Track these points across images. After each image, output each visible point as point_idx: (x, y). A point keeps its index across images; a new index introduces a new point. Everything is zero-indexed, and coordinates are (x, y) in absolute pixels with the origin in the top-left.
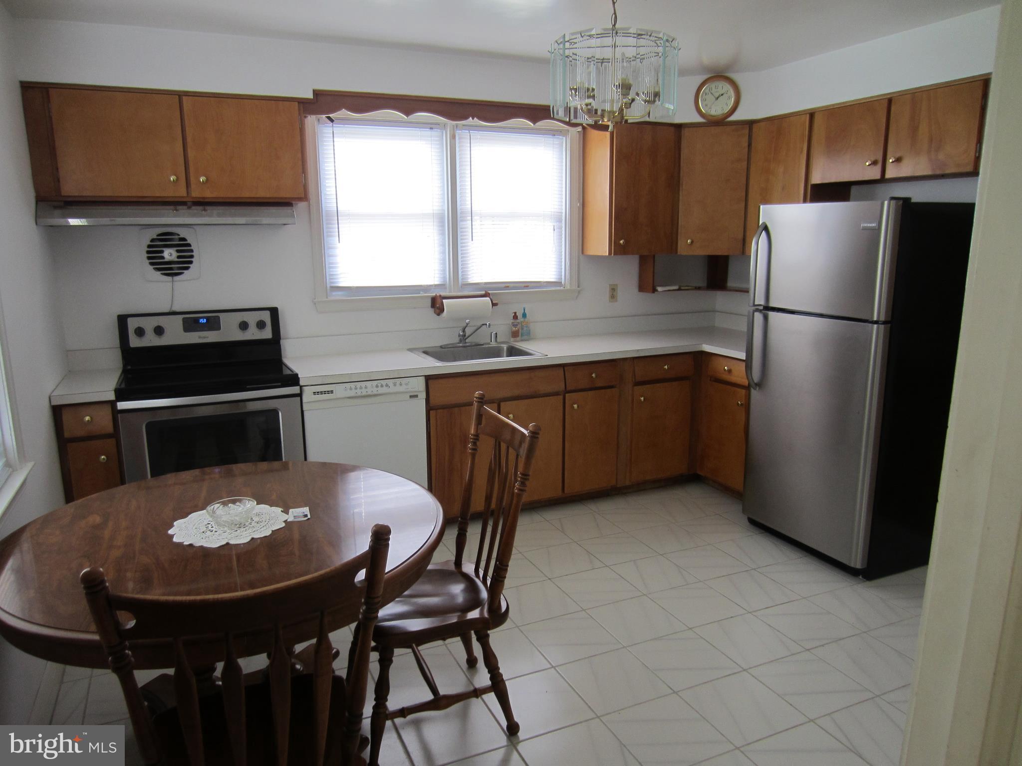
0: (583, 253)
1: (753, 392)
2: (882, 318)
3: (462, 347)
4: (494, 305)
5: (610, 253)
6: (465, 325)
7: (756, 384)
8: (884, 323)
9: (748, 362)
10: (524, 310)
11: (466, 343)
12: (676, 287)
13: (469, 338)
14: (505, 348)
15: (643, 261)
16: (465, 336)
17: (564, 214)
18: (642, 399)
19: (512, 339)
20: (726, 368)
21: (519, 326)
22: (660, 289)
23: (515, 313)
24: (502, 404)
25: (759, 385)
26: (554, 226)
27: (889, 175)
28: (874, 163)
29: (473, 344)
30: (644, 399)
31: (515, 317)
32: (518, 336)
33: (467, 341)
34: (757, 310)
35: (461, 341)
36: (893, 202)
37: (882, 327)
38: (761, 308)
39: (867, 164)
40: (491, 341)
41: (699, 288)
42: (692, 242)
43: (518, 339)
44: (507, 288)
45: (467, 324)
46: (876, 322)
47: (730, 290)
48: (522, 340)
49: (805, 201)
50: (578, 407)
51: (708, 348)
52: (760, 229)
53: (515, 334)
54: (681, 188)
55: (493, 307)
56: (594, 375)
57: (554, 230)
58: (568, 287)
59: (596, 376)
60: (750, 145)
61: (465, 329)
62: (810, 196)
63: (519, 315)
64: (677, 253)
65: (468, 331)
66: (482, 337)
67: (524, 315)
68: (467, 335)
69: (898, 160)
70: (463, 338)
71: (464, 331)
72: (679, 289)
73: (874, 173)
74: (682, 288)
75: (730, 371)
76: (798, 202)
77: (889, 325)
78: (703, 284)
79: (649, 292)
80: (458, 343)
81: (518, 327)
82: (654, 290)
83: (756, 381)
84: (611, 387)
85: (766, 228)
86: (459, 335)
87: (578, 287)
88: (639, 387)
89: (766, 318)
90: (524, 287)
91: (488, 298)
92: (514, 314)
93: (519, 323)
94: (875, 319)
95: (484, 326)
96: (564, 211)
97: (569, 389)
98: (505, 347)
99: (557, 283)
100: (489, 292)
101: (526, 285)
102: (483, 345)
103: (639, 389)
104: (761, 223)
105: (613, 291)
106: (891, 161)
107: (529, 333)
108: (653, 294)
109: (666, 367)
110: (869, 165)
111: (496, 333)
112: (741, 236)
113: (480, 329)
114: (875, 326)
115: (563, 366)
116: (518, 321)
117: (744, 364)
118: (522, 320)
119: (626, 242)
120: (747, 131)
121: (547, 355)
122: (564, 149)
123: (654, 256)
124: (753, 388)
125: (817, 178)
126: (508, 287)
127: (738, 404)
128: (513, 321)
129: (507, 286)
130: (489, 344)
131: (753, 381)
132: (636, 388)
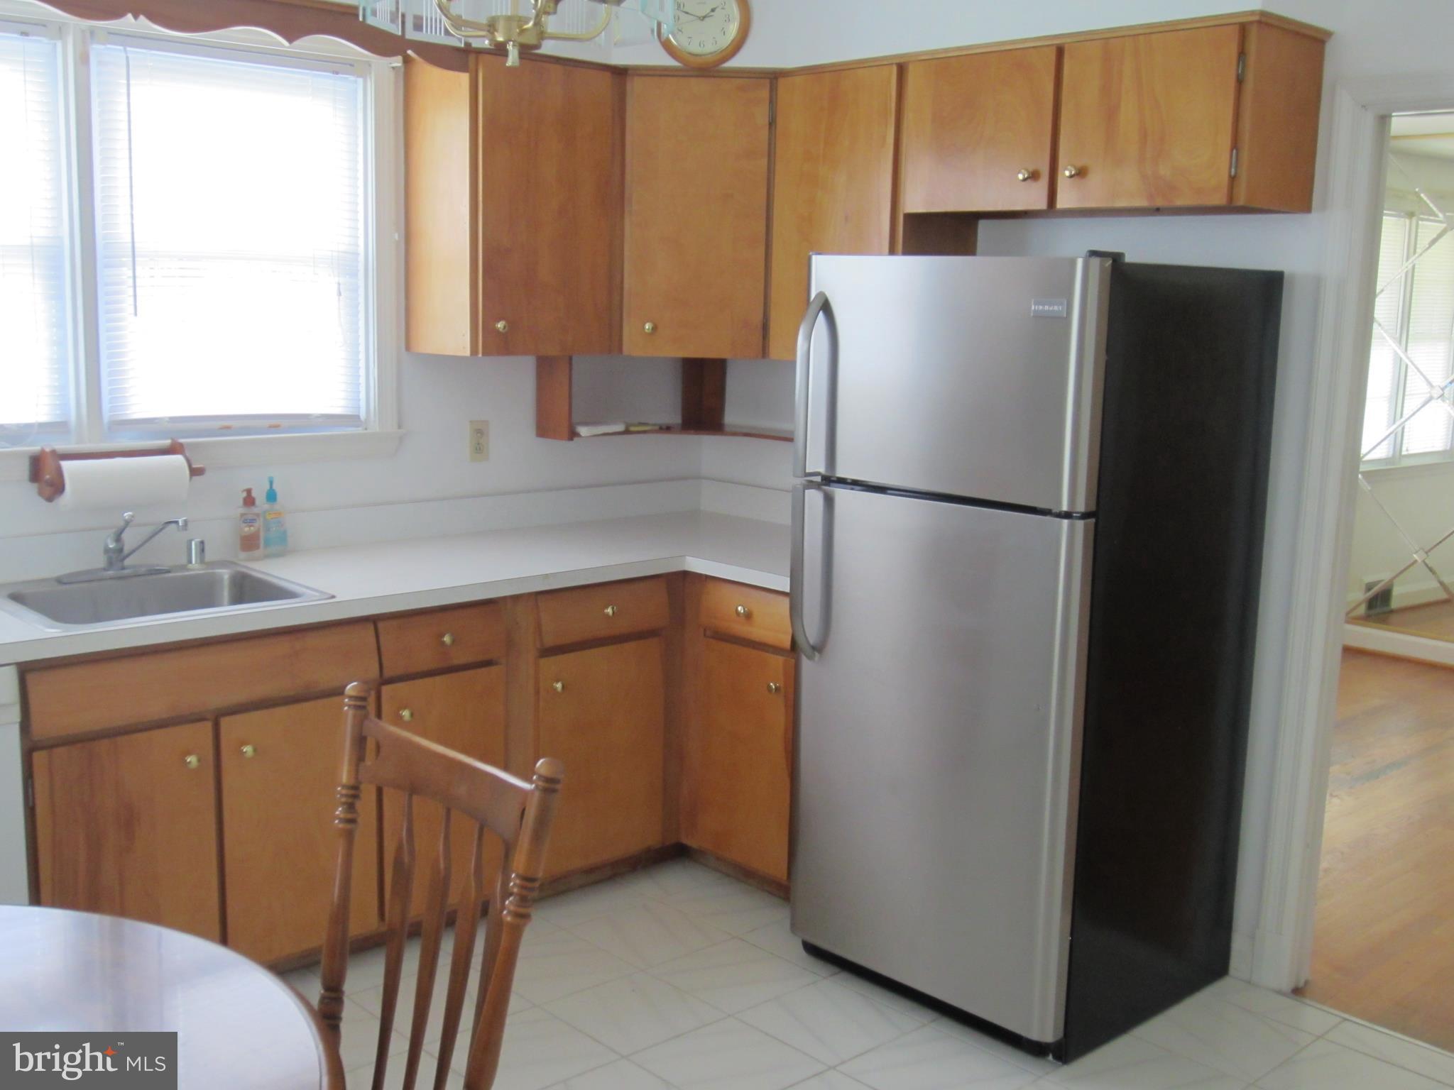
0: (408, 348)
1: (806, 664)
2: (1081, 507)
3: (111, 578)
4: (195, 472)
5: (474, 351)
6: (122, 523)
7: (814, 648)
8: (1085, 516)
9: (794, 597)
10: (271, 483)
11: (123, 568)
12: (620, 428)
13: (132, 557)
14: (226, 577)
15: (545, 367)
16: (121, 550)
17: (361, 258)
18: (559, 686)
19: (243, 555)
20: (740, 608)
21: (259, 523)
22: (583, 431)
23: (249, 491)
24: (225, 722)
25: (818, 649)
26: (339, 284)
27: (1062, 203)
28: (1034, 176)
29: (143, 570)
30: (563, 687)
31: (249, 501)
32: (257, 547)
33: (127, 562)
34: (811, 485)
35: (110, 564)
36: (1096, 262)
37: (1080, 524)
38: (818, 479)
39: (1021, 177)
40: (190, 562)
41: (667, 429)
42: (655, 329)
43: (257, 553)
44: (226, 430)
45: (127, 523)
46: (1067, 515)
47: (735, 434)
48: (267, 557)
49: (892, 251)
50: (412, 715)
51: (697, 565)
52: (814, 307)
53: (249, 543)
54: (627, 209)
55: (195, 478)
56: (447, 639)
57: (340, 294)
58: (375, 428)
59: (454, 641)
60: (772, 124)
61: (121, 533)
62: (904, 242)
63: (260, 496)
64: (620, 350)
65: (130, 539)
66: (165, 553)
67: (272, 496)
68: (127, 549)
69: (1081, 173)
70: (117, 556)
71: (118, 539)
72: (627, 432)
73: (1034, 198)
74: (633, 429)
75: (748, 616)
76: (880, 254)
77: (1092, 521)
78: (676, 419)
79: (561, 438)
80: (105, 569)
81: (256, 524)
82: (573, 435)
83: (812, 640)
84: (488, 663)
85: (826, 308)
86: (107, 551)
87: (400, 427)
88: (553, 659)
89: (829, 501)
90: (270, 427)
91: (178, 459)
92: (245, 494)
93: (258, 515)
94: (1065, 508)
95: (173, 526)
96: (361, 250)
97: (388, 673)
98: (225, 574)
99: (352, 419)
100: (182, 441)
101: (274, 422)
102: (168, 572)
103: (551, 665)
104: (813, 295)
105: (480, 435)
106: (1067, 173)
107: (283, 538)
108: (571, 442)
109: (609, 611)
110: (1025, 180)
111: (202, 543)
112: (757, 318)
113: (161, 533)
114: (1065, 522)
115: (374, 620)
116: (255, 510)
117: (785, 602)
118: (266, 506)
119: (512, 325)
120: (764, 93)
121: (333, 597)
122: (360, 105)
123: (571, 359)
124: (807, 656)
125: (916, 202)
126: (228, 428)
127: (769, 688)
128: (242, 510)
129: (226, 426)
130: (183, 568)
131: (808, 642)
132: (544, 662)
